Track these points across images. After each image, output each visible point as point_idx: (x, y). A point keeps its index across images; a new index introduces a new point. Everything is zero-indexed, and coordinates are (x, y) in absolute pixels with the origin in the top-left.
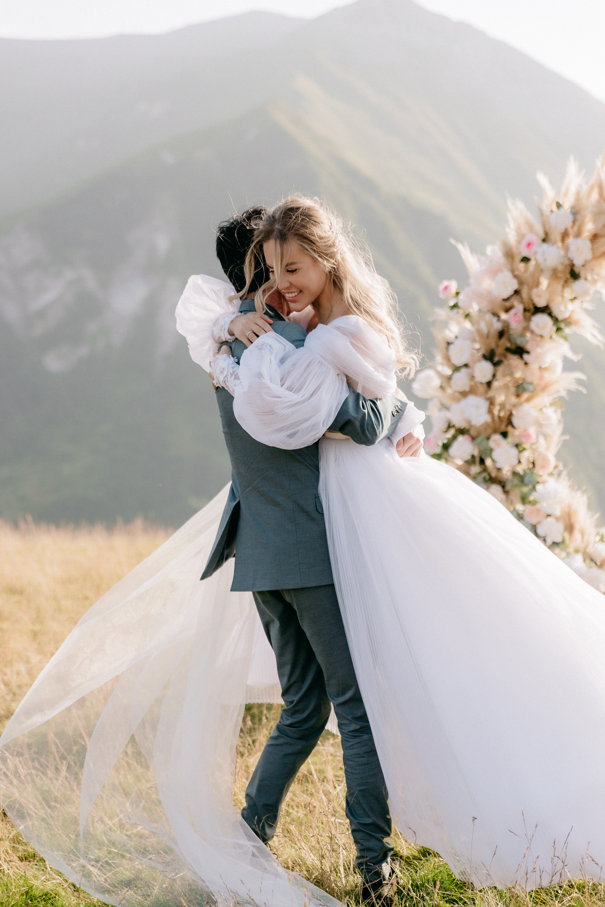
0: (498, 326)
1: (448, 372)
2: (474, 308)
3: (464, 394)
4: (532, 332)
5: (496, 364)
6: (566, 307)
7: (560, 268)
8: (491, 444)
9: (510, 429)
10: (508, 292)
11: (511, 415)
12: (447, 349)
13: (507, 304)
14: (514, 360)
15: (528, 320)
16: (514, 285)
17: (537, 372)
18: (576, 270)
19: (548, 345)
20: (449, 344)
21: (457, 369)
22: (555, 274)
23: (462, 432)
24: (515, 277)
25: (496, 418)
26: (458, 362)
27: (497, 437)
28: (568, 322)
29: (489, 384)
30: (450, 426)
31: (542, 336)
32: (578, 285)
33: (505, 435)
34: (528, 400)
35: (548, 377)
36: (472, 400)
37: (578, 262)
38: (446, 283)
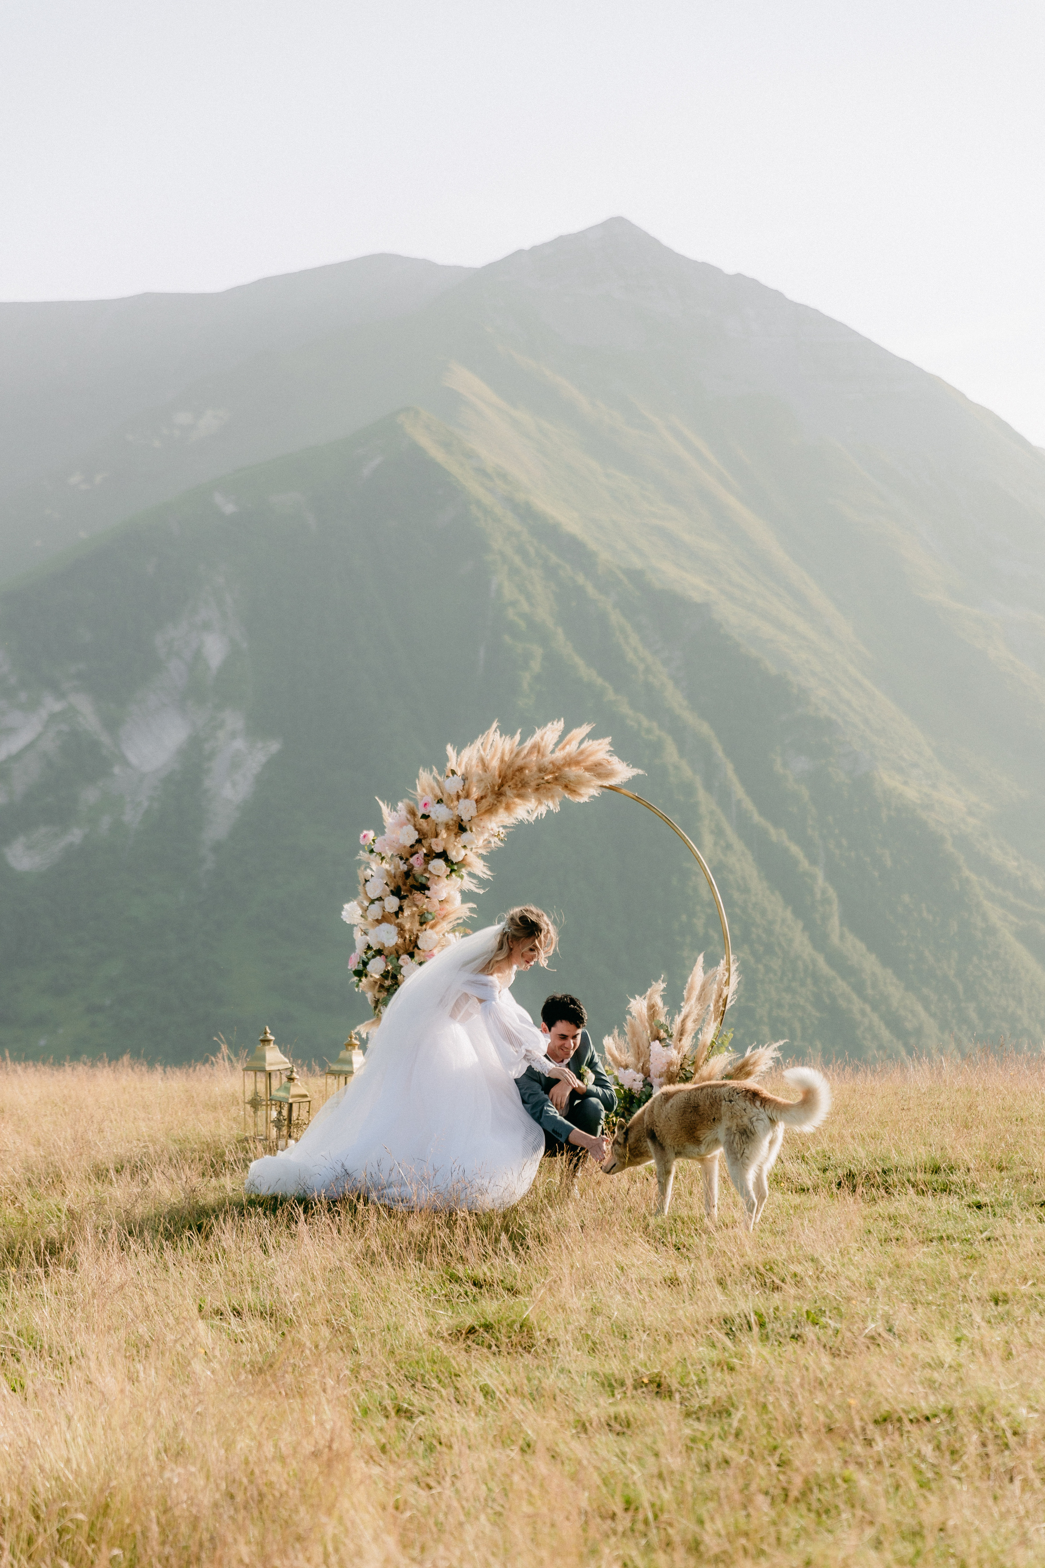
0: (404, 868)
1: (366, 903)
2: (388, 853)
3: (379, 922)
4: (430, 873)
5: (402, 898)
6: (458, 853)
7: (451, 823)
8: (401, 962)
9: (416, 950)
10: (413, 841)
11: (417, 937)
12: (364, 885)
13: (413, 850)
14: (417, 895)
15: (427, 863)
16: (415, 836)
17: (438, 905)
18: (464, 824)
19: (444, 882)
20: (366, 881)
21: (372, 902)
22: (447, 827)
23: (379, 952)
24: (417, 830)
25: (407, 941)
26: (373, 896)
27: (405, 957)
28: (462, 864)
29: (396, 914)
30: (369, 948)
31: (439, 876)
32: (465, 836)
33: (412, 955)
34: (432, 927)
35: (448, 907)
36: (385, 926)
37: (465, 818)
38: (365, 832)
